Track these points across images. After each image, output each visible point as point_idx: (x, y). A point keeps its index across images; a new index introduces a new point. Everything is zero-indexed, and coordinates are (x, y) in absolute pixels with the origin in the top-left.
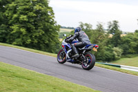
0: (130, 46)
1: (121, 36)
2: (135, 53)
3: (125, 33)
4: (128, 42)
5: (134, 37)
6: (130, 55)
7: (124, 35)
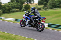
0: (6, 9)
1: (2, 5)
2: (8, 12)
3: (4, 4)
4: (5, 7)
5: (8, 5)
6: (6, 13)
7: (3, 4)
